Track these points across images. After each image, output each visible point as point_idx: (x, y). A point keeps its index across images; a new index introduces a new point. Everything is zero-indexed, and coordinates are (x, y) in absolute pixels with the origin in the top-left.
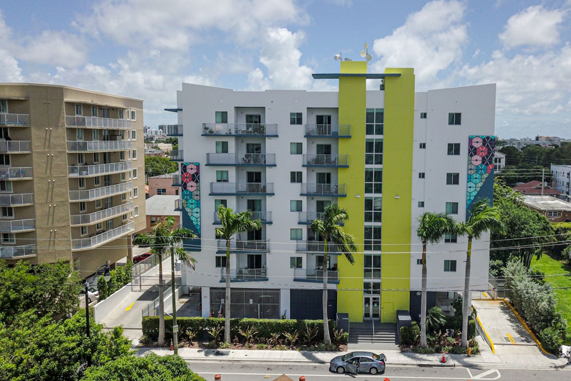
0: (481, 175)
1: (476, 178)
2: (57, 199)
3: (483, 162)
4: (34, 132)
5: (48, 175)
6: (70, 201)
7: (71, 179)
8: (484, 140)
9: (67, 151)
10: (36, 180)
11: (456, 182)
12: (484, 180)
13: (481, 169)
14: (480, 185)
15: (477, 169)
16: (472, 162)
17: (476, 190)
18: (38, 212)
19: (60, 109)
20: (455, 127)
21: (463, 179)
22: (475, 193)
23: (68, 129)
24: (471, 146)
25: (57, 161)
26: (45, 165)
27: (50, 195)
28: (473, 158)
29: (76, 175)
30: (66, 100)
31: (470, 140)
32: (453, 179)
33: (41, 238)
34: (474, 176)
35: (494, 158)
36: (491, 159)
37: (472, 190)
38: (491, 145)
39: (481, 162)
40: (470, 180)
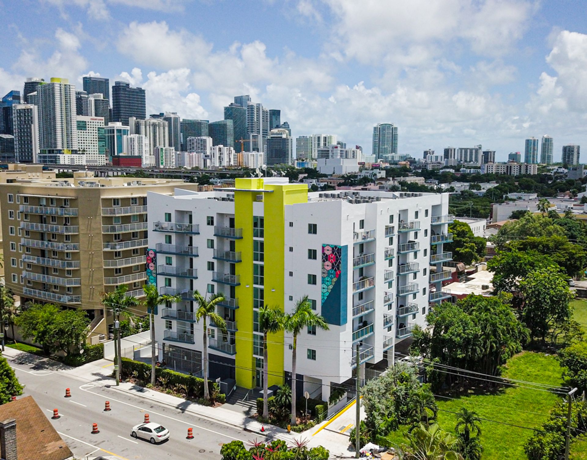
0: (332, 278)
1: (328, 281)
2: (95, 266)
3: (333, 268)
4: (81, 221)
5: (89, 249)
6: (104, 267)
7: (105, 252)
8: (333, 249)
9: (103, 233)
10: (81, 252)
11: (314, 283)
12: (334, 284)
13: (332, 274)
14: (331, 287)
15: (329, 274)
16: (325, 267)
17: (328, 291)
18: (83, 273)
19: (98, 203)
20: (313, 235)
21: (319, 280)
22: (327, 294)
23: (103, 217)
24: (324, 254)
25: (95, 240)
26: (87, 243)
27: (90, 263)
28: (325, 263)
29: (108, 250)
30: (102, 197)
31: (323, 248)
32: (312, 279)
33: (85, 291)
34: (327, 279)
35: (340, 265)
36: (338, 265)
37: (325, 291)
38: (338, 253)
39: (331, 268)
40: (323, 282)
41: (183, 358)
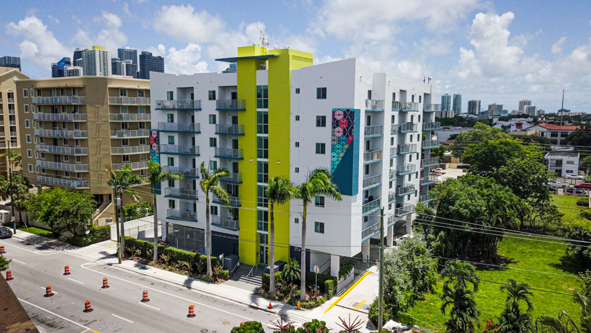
0: (343, 145)
1: (338, 149)
2: (102, 152)
3: (344, 134)
4: (88, 108)
5: (97, 136)
6: (112, 154)
7: (112, 140)
8: (345, 113)
9: (110, 121)
10: (90, 140)
11: (323, 152)
12: (345, 151)
13: (343, 141)
14: (342, 155)
15: (339, 140)
16: (335, 133)
17: (338, 160)
18: (91, 160)
19: (105, 93)
20: (322, 101)
21: (328, 148)
22: (337, 163)
23: (110, 106)
24: (334, 119)
25: (103, 127)
26: (95, 130)
27: (98, 150)
28: (335, 129)
29: (116, 137)
30: (109, 86)
31: (333, 113)
32: (321, 149)
33: (93, 178)
34: (337, 146)
35: (353, 130)
36: (351, 131)
37: (335, 159)
38: (351, 117)
39: (342, 134)
40: (333, 150)
41: (187, 236)
